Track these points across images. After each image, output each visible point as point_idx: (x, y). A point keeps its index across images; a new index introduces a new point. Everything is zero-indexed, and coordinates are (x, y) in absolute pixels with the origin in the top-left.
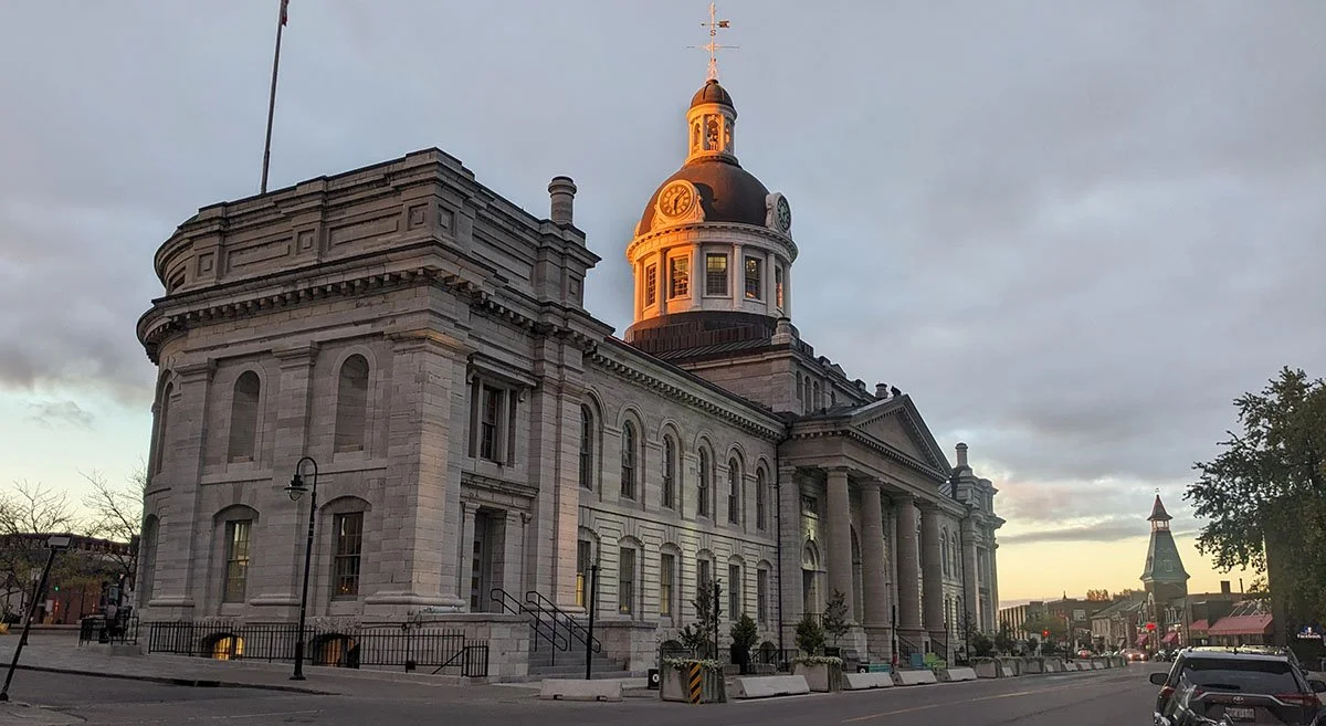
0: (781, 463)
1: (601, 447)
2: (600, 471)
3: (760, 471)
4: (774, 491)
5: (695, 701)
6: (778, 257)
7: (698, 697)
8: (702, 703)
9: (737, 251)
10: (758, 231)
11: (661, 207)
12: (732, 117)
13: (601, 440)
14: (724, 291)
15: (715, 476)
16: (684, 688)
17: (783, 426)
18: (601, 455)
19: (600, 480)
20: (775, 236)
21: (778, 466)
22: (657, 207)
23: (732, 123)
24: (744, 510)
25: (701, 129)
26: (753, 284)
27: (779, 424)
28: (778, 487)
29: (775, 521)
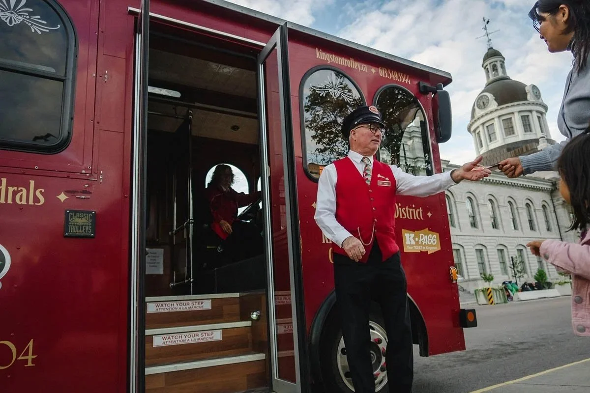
0: (555, 201)
1: (457, 210)
2: (458, 219)
3: (544, 206)
4: (554, 214)
5: (491, 304)
6: (537, 112)
7: (492, 302)
8: (494, 304)
9: (516, 114)
10: (524, 104)
11: (477, 106)
12: (502, 60)
13: (456, 207)
14: (513, 133)
15: (518, 213)
16: (486, 298)
17: (551, 184)
18: (457, 213)
19: (459, 223)
20: (533, 103)
21: (553, 203)
22: (476, 107)
23: (504, 62)
24: (538, 225)
25: (489, 70)
26: (527, 127)
27: (549, 184)
28: (555, 212)
29: (557, 227)
